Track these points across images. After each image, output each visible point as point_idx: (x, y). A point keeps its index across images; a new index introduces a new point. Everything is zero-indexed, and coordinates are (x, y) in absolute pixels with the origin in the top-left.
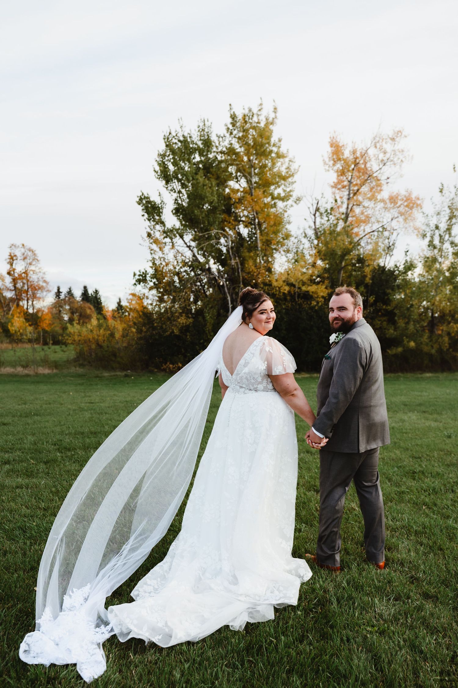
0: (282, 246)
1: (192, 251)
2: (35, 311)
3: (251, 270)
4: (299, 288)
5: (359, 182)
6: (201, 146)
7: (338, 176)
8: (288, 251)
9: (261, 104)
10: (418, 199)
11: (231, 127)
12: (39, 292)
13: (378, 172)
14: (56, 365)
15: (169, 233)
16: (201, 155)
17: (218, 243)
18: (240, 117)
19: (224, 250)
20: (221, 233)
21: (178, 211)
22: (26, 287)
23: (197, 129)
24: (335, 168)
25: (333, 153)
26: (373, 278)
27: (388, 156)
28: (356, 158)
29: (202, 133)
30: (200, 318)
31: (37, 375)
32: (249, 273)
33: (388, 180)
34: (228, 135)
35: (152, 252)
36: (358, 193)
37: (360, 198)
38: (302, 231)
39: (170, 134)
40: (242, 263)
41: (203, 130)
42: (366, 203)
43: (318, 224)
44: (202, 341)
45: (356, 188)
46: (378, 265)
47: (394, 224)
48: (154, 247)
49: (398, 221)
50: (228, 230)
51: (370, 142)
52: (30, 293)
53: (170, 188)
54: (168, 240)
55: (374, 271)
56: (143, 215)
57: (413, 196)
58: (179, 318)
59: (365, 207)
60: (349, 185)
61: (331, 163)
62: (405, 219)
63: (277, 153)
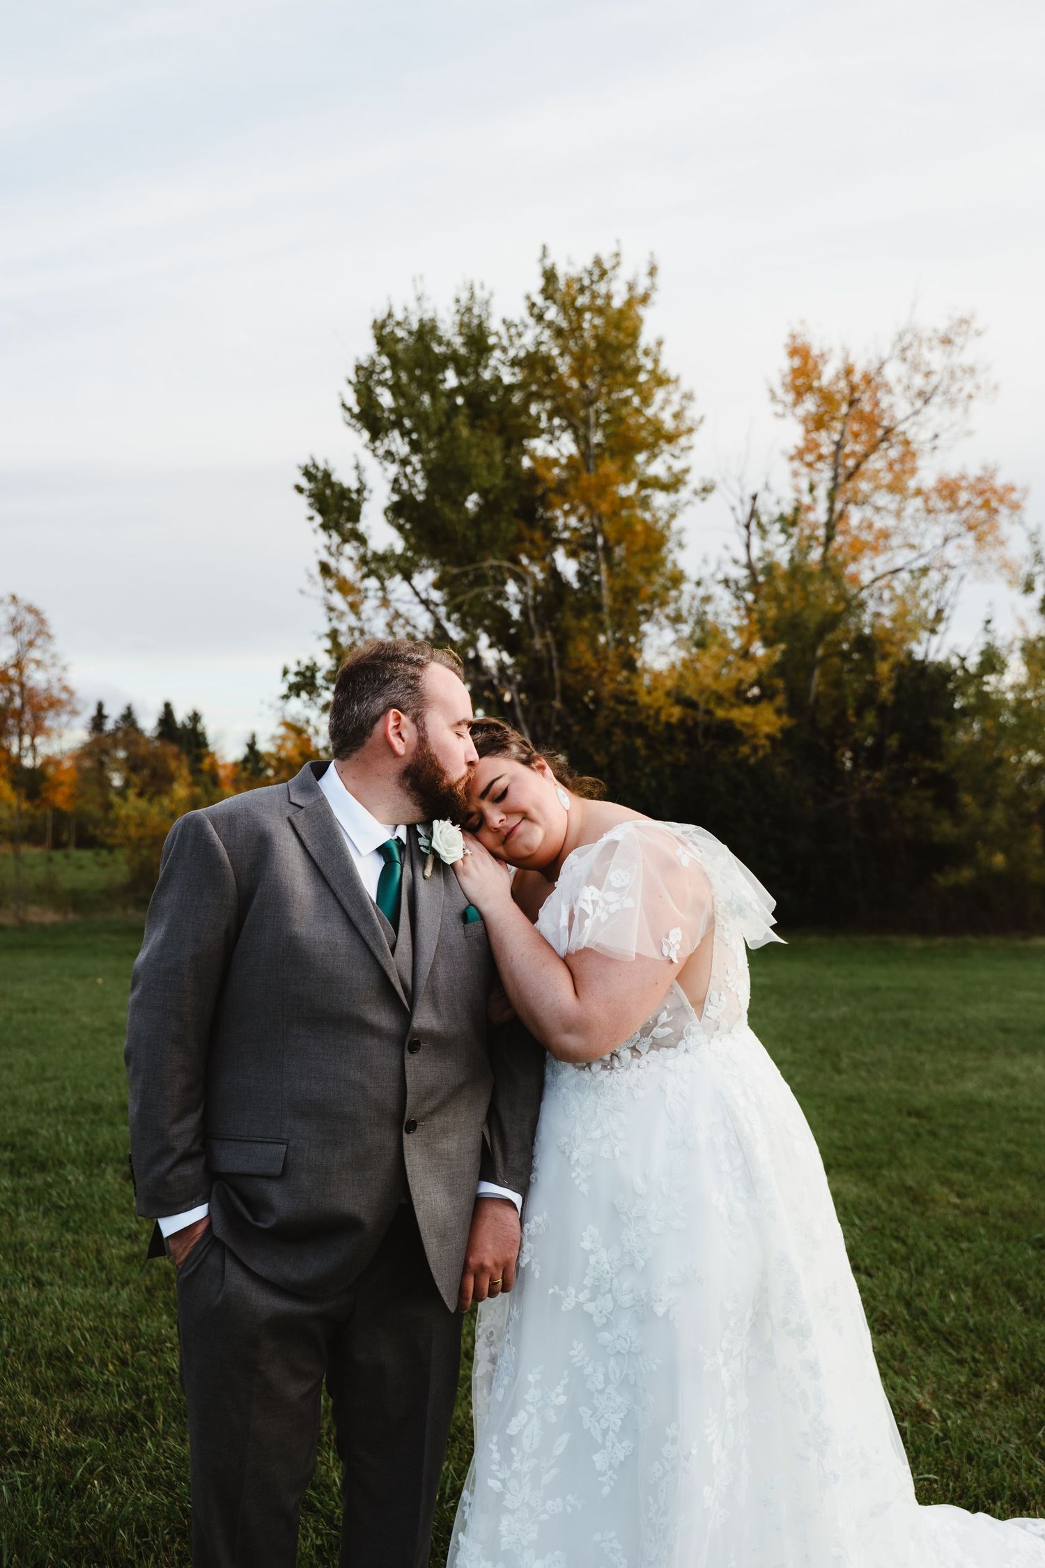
0: (662, 605)
1: (433, 613)
2: (39, 762)
3: (583, 663)
4: (709, 712)
5: (859, 448)
6: (463, 351)
7: (808, 432)
8: (677, 619)
9: (617, 255)
10: (1013, 489)
11: (539, 300)
12: (51, 714)
13: (911, 420)
14: (76, 901)
15: (375, 565)
16: (460, 373)
17: (501, 595)
19: (515, 612)
20: (509, 570)
21: (400, 510)
22: (18, 702)
23: (454, 308)
24: (801, 411)
25: (797, 373)
26: (896, 690)
27: (934, 380)
28: (853, 388)
29: (466, 317)
31: (23, 926)
32: (578, 671)
33: (938, 442)
34: (531, 321)
35: (333, 615)
36: (856, 475)
37: (864, 486)
39: (389, 316)
40: (561, 645)
41: (469, 310)
42: (881, 499)
43: (756, 552)
45: (851, 463)
46: (912, 657)
47: (951, 553)
48: (338, 600)
49: (960, 547)
50: (525, 560)
51: (889, 347)
52: (28, 716)
53: (381, 451)
54: (372, 583)
55: (898, 670)
56: (311, 518)
57: (999, 482)
59: (878, 509)
60: (836, 455)
61: (790, 398)
62: (979, 539)
63: (653, 373)
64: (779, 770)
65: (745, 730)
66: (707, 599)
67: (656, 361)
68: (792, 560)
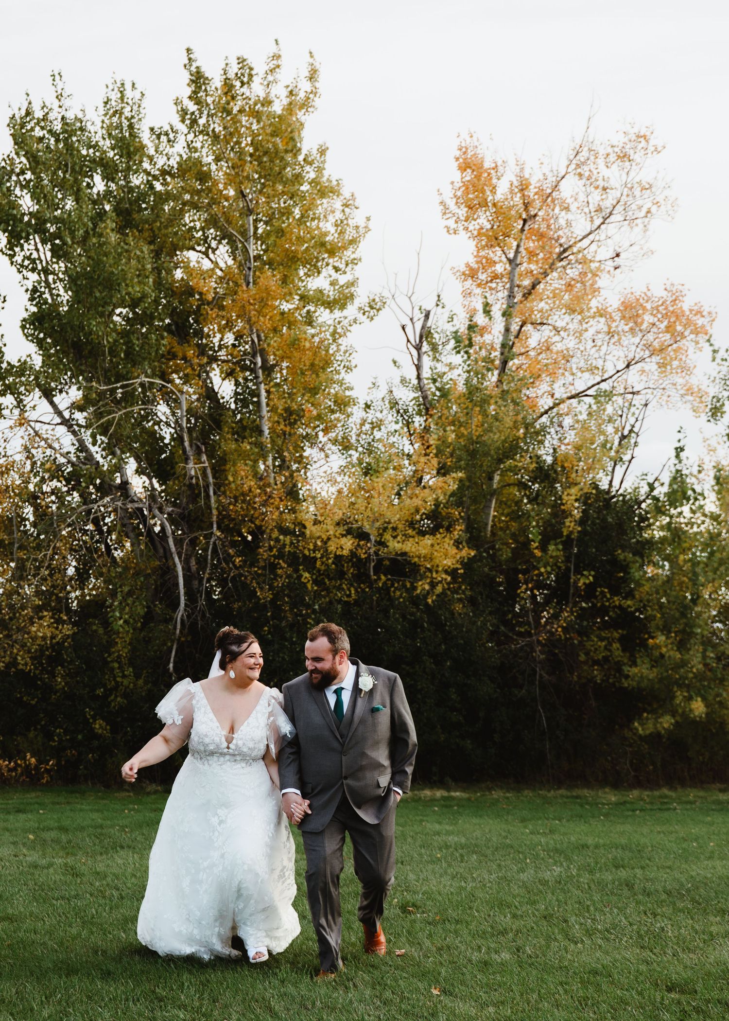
0: (326, 431)
1: (76, 434)
3: (244, 489)
4: (381, 544)
5: (535, 268)
6: (110, 154)
7: (479, 248)
8: (344, 444)
9: (276, 57)
10: (699, 313)
16: (108, 177)
17: (149, 415)
18: (217, 82)
19: (167, 433)
20: (160, 389)
21: (39, 323)
23: (102, 109)
24: (473, 226)
25: (467, 187)
26: (582, 522)
28: (528, 203)
29: (115, 119)
30: (96, 626)
32: (238, 497)
33: (618, 261)
34: (183, 128)
36: (533, 294)
37: (541, 305)
38: (383, 392)
39: (28, 113)
40: (219, 468)
41: (118, 113)
42: (560, 319)
43: (426, 373)
44: (100, 691)
45: (527, 282)
46: (596, 487)
47: (633, 378)
49: (643, 370)
51: (567, 163)
53: (19, 258)
55: (585, 499)
57: (686, 305)
58: (32, 623)
59: (557, 331)
60: (511, 275)
61: (463, 212)
62: (662, 365)
63: (314, 182)
64: (458, 607)
65: (422, 562)
66: (377, 425)
67: (320, 170)
68: (467, 382)
